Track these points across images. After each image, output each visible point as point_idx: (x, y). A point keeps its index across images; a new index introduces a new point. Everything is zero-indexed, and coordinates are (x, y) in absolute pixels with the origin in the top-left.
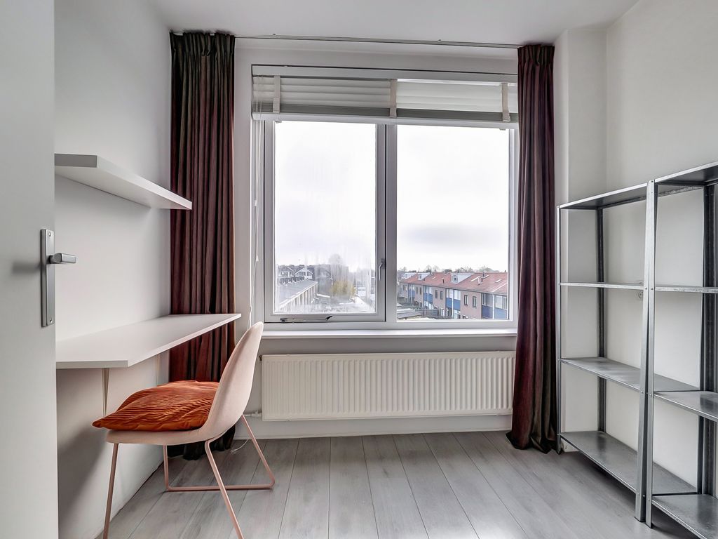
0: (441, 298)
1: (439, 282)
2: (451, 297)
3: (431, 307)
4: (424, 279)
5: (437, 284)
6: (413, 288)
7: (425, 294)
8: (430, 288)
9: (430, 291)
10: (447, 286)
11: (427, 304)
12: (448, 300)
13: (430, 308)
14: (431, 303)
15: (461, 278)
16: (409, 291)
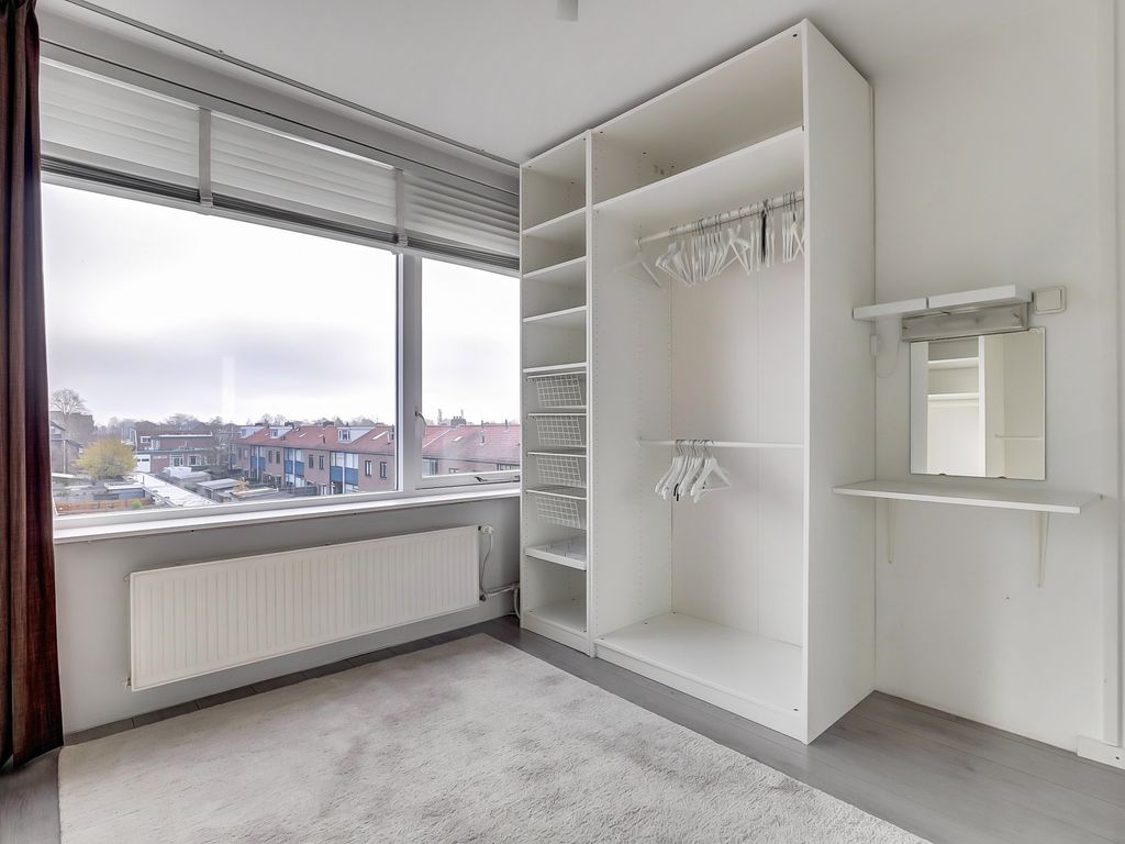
0: (321, 468)
1: (315, 442)
2: (341, 463)
3: (299, 483)
4: (284, 438)
5: (312, 445)
6: (263, 453)
7: (287, 463)
8: (299, 452)
9: (299, 457)
10: (332, 448)
11: (292, 478)
12: (335, 470)
13: (298, 485)
14: (301, 476)
15: (355, 435)
16: (252, 459)
